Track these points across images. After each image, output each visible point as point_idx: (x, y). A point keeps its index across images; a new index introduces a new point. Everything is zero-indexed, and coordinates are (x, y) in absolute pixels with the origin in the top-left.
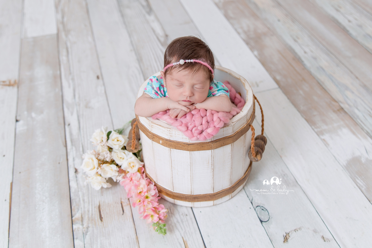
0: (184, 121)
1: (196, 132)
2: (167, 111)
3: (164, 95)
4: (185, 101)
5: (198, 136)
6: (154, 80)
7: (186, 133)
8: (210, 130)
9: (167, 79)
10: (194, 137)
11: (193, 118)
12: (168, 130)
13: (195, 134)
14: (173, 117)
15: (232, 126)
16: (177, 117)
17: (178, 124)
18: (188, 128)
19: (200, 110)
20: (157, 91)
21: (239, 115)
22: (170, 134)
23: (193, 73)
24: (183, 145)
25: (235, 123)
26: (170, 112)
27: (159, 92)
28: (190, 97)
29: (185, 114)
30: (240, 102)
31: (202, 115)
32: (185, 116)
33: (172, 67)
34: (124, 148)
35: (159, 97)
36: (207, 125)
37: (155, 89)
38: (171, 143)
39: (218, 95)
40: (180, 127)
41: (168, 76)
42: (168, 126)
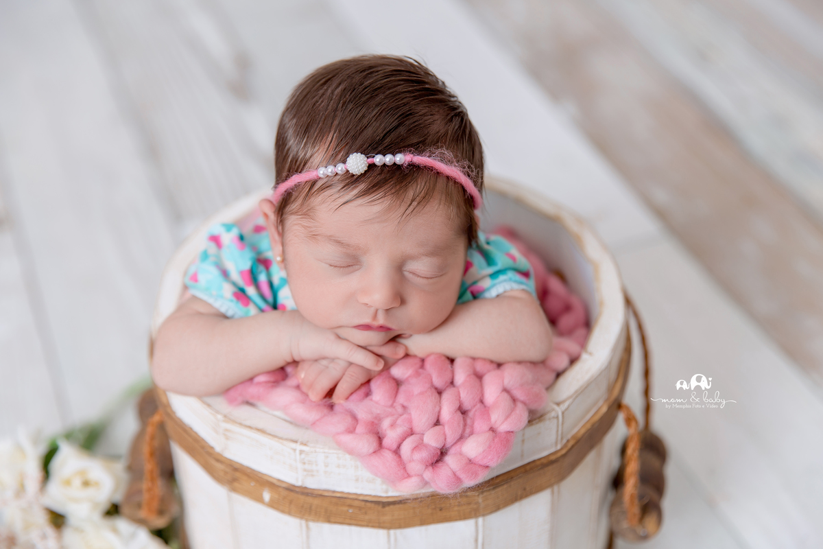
0: (363, 410)
1: (418, 456)
2: (289, 370)
3: (270, 299)
4: (367, 327)
5: (428, 475)
6: (228, 238)
7: (376, 461)
8: (473, 448)
9: (290, 236)
10: (409, 476)
11: (401, 399)
12: (295, 450)
13: (415, 467)
14: (316, 395)
15: (557, 417)
16: (330, 393)
17: (341, 427)
18: (380, 439)
19: (423, 361)
20: (241, 283)
21: (578, 367)
22: (307, 466)
23: (402, 209)
24: (360, 508)
25: (566, 404)
26: (302, 375)
27: (251, 291)
28: (387, 311)
29: (363, 380)
30: (568, 308)
31: (438, 382)
32: (363, 390)
33: (313, 183)
34: (113, 511)
35: (252, 310)
36: (462, 422)
37: (235, 276)
38: (309, 500)
39: (493, 293)
40: (347, 439)
41: (292, 221)
42: (292, 432)
